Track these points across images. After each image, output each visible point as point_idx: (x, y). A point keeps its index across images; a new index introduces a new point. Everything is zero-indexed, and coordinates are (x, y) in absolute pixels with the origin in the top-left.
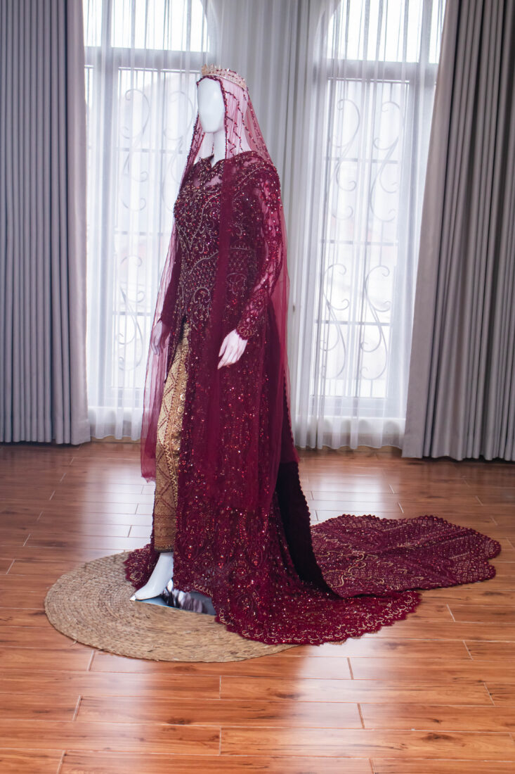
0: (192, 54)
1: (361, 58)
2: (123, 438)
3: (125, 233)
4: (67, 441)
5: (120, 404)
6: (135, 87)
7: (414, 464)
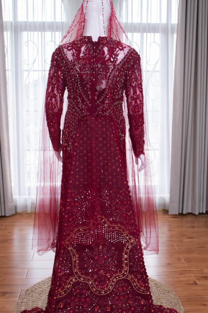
0: (57, 23)
1: (139, 22)
2: (31, 211)
3: (27, 111)
4: (3, 215)
5: (29, 194)
6: (29, 40)
7: (175, 217)
